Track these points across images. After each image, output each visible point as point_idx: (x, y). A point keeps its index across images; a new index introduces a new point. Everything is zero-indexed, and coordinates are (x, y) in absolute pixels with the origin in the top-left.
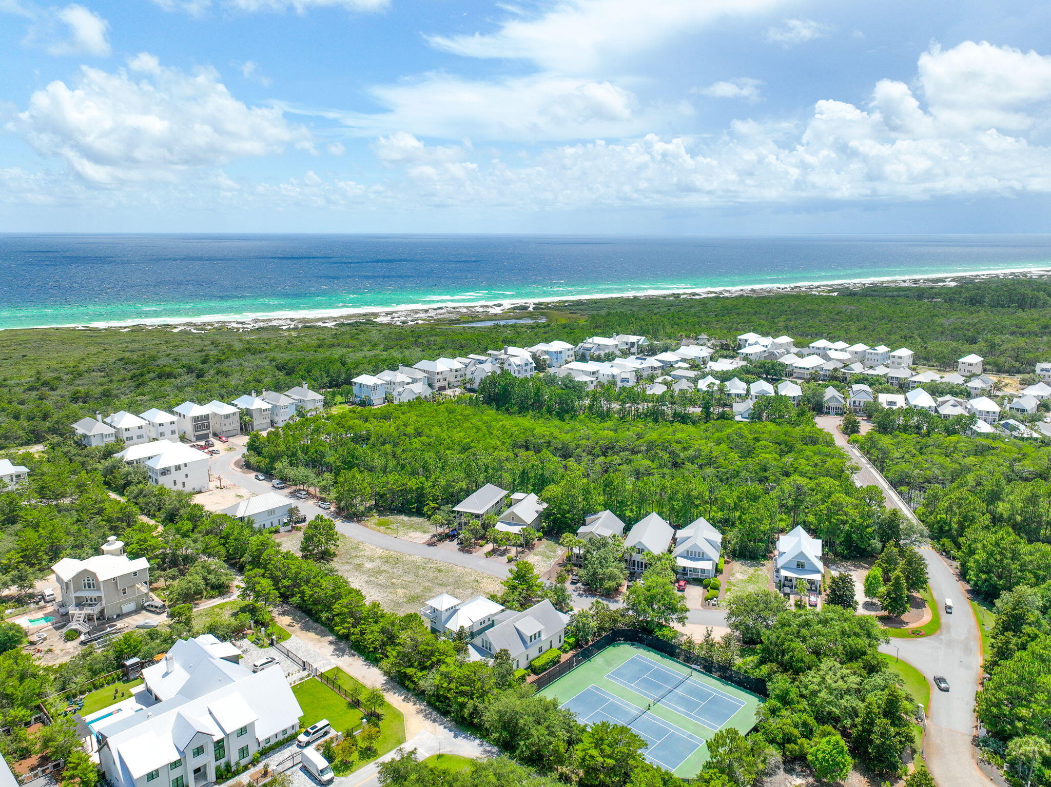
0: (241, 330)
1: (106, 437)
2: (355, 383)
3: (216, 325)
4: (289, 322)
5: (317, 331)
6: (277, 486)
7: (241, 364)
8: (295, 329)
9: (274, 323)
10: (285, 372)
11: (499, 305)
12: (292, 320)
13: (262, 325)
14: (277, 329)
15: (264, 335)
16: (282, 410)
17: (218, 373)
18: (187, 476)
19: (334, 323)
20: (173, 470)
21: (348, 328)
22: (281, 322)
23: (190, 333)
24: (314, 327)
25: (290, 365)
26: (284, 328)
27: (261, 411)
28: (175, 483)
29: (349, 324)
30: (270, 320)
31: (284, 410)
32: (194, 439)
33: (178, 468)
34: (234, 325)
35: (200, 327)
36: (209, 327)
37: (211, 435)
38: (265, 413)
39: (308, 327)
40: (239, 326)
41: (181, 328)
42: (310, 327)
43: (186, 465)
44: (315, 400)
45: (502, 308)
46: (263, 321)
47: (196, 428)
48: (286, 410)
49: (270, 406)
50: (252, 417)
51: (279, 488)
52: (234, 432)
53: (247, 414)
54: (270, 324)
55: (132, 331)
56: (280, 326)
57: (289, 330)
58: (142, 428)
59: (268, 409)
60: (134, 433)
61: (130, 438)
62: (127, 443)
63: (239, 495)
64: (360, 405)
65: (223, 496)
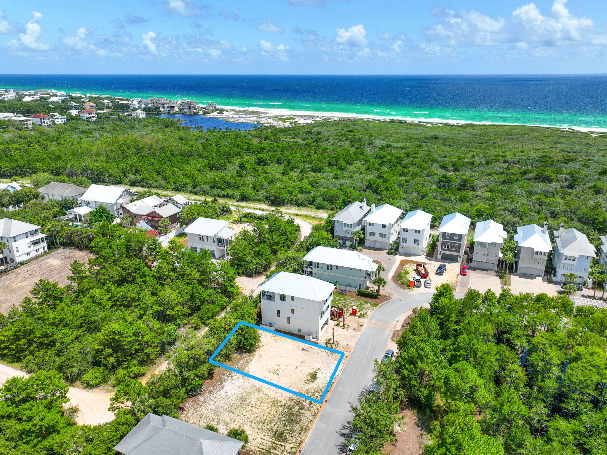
1: (345, 226)
16: (564, 261)
18: (292, 311)
20: (277, 298)
27: (532, 252)
28: (278, 314)
31: (567, 262)
33: (283, 297)
38: (538, 256)
43: (292, 298)
47: (444, 246)
48: (572, 262)
49: (548, 248)
50: (517, 257)
52: (489, 266)
58: (385, 227)
59: (545, 253)
60: (378, 230)
61: (372, 234)
62: (368, 237)
63: (319, 373)
65: (306, 360)
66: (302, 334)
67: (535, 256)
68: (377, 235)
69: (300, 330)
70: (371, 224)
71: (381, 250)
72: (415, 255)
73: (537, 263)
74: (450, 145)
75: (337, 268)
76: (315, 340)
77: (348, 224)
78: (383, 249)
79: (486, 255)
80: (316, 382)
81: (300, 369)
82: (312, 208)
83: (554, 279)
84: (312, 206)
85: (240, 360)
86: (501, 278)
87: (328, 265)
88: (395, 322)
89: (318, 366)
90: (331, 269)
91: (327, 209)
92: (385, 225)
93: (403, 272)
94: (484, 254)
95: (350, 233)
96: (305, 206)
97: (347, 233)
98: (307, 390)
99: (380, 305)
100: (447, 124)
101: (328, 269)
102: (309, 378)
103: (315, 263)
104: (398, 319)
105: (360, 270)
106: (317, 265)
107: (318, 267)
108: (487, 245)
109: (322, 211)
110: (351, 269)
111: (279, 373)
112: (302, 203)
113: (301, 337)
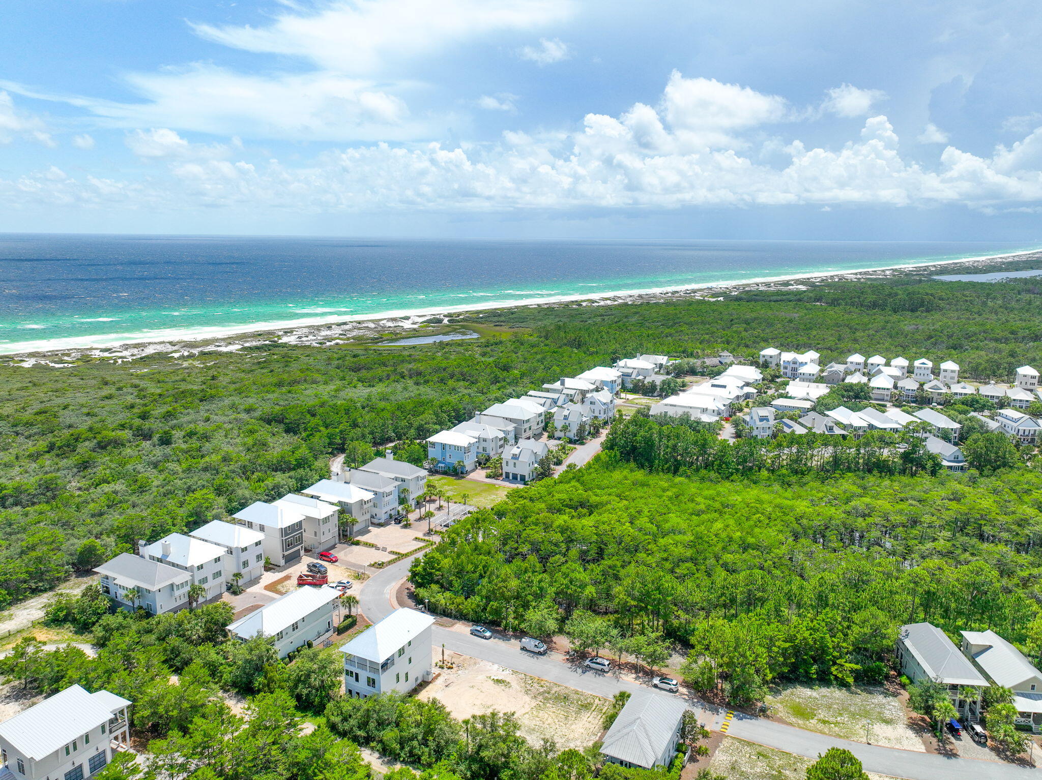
1: (178, 589)
3: (74, 355)
4: (172, 347)
5: (226, 359)
6: (537, 650)
8: (192, 356)
11: (407, 318)
12: (172, 344)
14: (167, 357)
15: (161, 368)
16: (384, 500)
20: (396, 657)
22: (162, 348)
23: (46, 368)
24: (215, 352)
26: (176, 355)
27: (362, 503)
28: (398, 678)
29: (257, 348)
30: (142, 345)
32: (282, 562)
33: (401, 652)
34: (101, 353)
37: (302, 552)
42: (210, 353)
43: (410, 644)
44: (417, 478)
45: (410, 321)
46: (135, 347)
47: (287, 545)
48: (388, 498)
50: (352, 515)
51: (540, 654)
53: (344, 512)
56: (167, 353)
57: (184, 358)
58: (219, 561)
59: (370, 500)
60: (208, 573)
61: (204, 581)
63: (495, 678)
64: (445, 473)
65: (471, 685)
67: (365, 506)
70: (201, 567)
71: (218, 597)
72: (259, 578)
73: (365, 513)
75: (303, 621)
77: (183, 584)
78: (221, 595)
80: (509, 681)
83: (382, 521)
86: (357, 543)
87: (293, 625)
89: (481, 677)
90: (297, 628)
92: (219, 558)
94: (329, 530)
95: (181, 598)
98: (521, 687)
101: (294, 630)
102: (501, 685)
103: (277, 634)
107: (281, 637)
108: (330, 518)
110: (319, 609)
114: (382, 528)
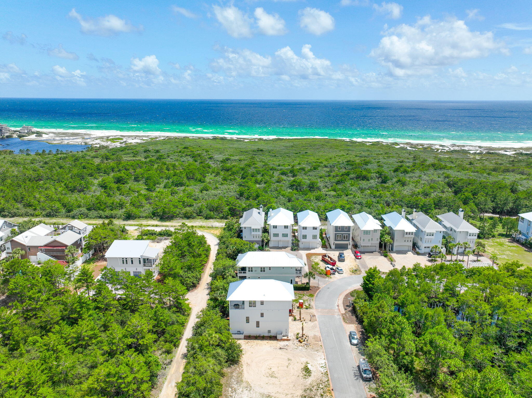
0: (439, 151)
1: (253, 231)
2: (523, 219)
3: (425, 146)
4: (477, 148)
5: (498, 157)
7: (420, 177)
8: (480, 154)
9: (466, 148)
10: (453, 189)
12: (480, 147)
13: (456, 148)
14: (466, 152)
15: (454, 156)
16: (426, 237)
17: (399, 181)
18: (262, 315)
19: (514, 152)
20: (247, 305)
21: (525, 157)
22: (471, 148)
23: (406, 149)
24: (496, 153)
25: (460, 184)
26: (471, 152)
27: (403, 233)
28: (248, 320)
29: (526, 154)
30: (464, 146)
31: (429, 237)
32: (333, 247)
33: (252, 304)
34: (438, 147)
35: (413, 146)
36: (421, 147)
38: (408, 236)
39: (490, 153)
40: (441, 148)
41: (402, 145)
42: (493, 153)
43: (262, 303)
44: (467, 232)
46: (458, 146)
48: (431, 237)
49: (413, 230)
50: (393, 239)
51: (362, 377)
52: (373, 249)
53: (389, 234)
54: (463, 148)
55: (372, 145)
56: (469, 150)
57: (475, 154)
58: (287, 228)
59: (412, 233)
60: (281, 231)
61: (276, 235)
62: (273, 239)
63: (309, 366)
64: (523, 245)
65: (290, 358)
66: (272, 334)
67: (406, 236)
68: (280, 235)
69: (269, 331)
70: (275, 227)
71: (285, 248)
72: (314, 248)
73: (406, 241)
74: (275, 156)
75: (270, 269)
76: (285, 338)
77: (256, 229)
78: (287, 247)
79: (371, 240)
80: (312, 375)
81: (290, 366)
82: (201, 219)
83: (420, 251)
84: (200, 217)
85: (232, 373)
86: (386, 256)
87: (261, 268)
88: (337, 307)
89: (304, 360)
90: (264, 271)
91: (215, 218)
92: (287, 226)
93: (313, 263)
94: (369, 240)
95: (257, 237)
96: (194, 218)
97: (255, 237)
98: (310, 384)
99: (315, 295)
100: (260, 139)
101: (261, 271)
102: (304, 372)
103: (249, 268)
104: (336, 304)
105: (292, 268)
106: (251, 269)
107: (252, 271)
108: (371, 232)
109: (211, 220)
110: (283, 268)
111: (276, 376)
112: (192, 215)
113: (274, 338)
114: (416, 255)
